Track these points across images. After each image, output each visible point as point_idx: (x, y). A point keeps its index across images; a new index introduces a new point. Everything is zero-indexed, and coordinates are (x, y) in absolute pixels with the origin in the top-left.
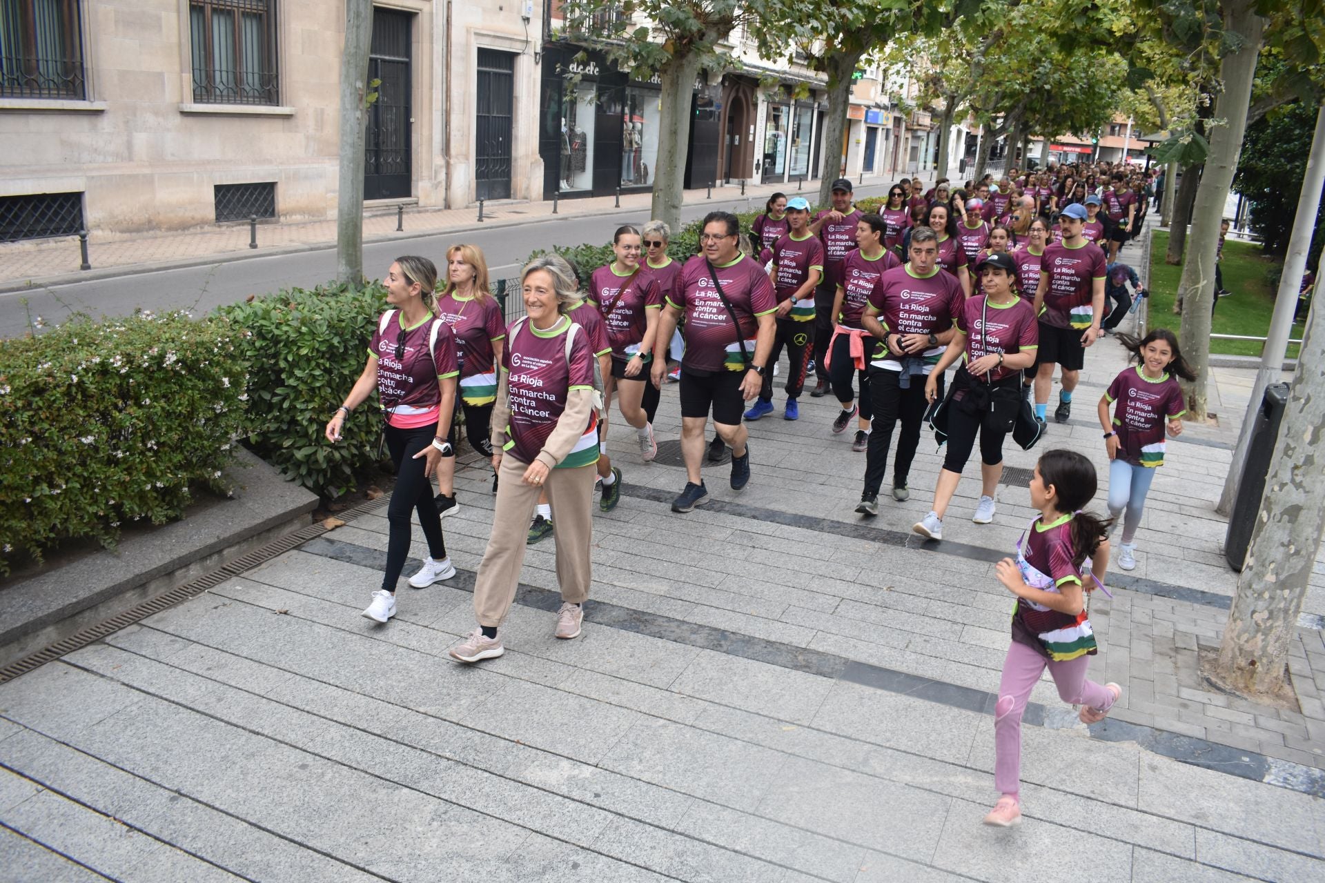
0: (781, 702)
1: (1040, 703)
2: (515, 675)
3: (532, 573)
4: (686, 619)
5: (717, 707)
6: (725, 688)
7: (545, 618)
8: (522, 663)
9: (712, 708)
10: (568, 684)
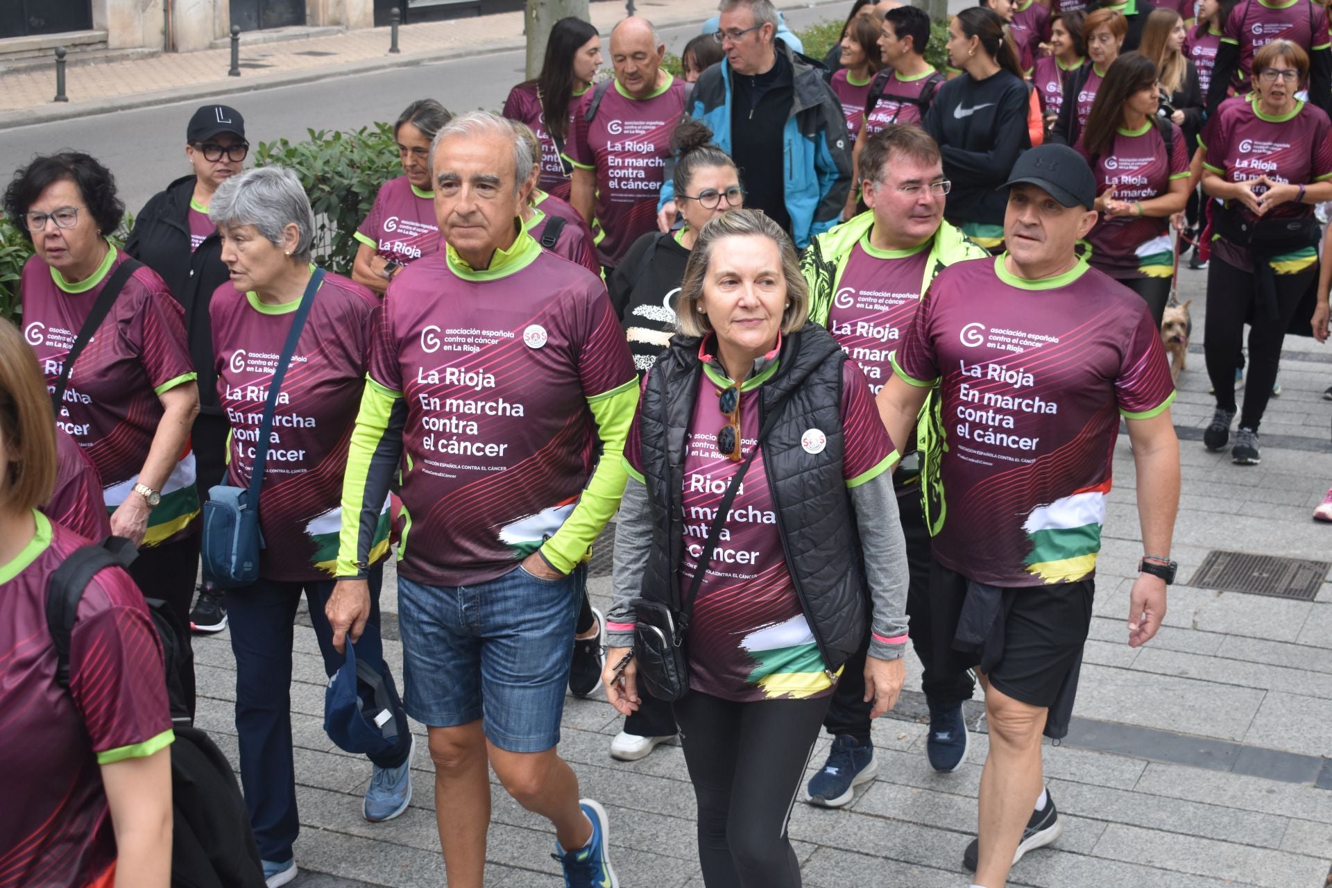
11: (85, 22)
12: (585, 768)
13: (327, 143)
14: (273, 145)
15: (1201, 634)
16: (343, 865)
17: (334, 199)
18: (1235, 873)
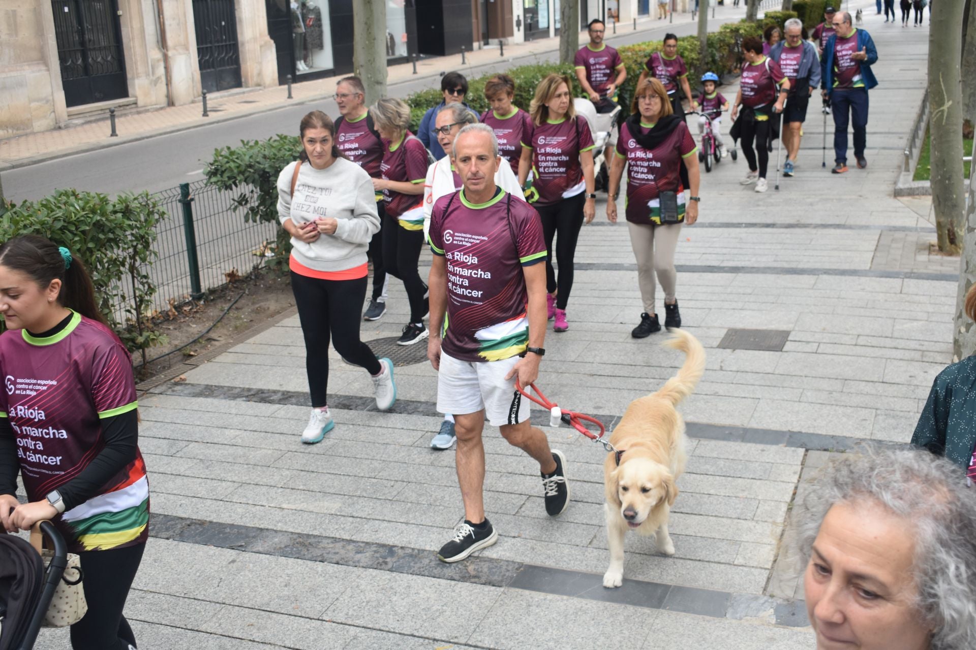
0: (440, 620)
1: (727, 591)
2: (156, 621)
3: (196, 504)
4: (354, 538)
5: (369, 632)
6: (382, 610)
7: (201, 553)
8: (166, 606)
9: (362, 634)
10: (211, 624)
11: (124, 93)
12: (405, 465)
13: (251, 147)
14: (222, 150)
15: (724, 372)
16: (280, 524)
17: (256, 176)
18: (745, 494)
